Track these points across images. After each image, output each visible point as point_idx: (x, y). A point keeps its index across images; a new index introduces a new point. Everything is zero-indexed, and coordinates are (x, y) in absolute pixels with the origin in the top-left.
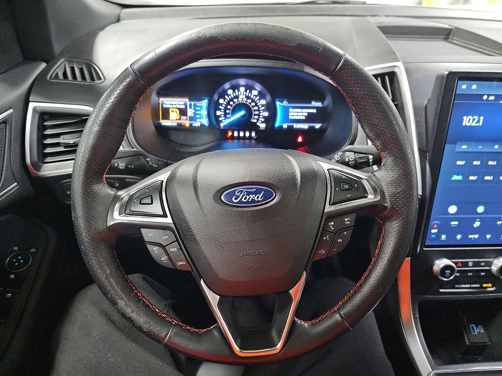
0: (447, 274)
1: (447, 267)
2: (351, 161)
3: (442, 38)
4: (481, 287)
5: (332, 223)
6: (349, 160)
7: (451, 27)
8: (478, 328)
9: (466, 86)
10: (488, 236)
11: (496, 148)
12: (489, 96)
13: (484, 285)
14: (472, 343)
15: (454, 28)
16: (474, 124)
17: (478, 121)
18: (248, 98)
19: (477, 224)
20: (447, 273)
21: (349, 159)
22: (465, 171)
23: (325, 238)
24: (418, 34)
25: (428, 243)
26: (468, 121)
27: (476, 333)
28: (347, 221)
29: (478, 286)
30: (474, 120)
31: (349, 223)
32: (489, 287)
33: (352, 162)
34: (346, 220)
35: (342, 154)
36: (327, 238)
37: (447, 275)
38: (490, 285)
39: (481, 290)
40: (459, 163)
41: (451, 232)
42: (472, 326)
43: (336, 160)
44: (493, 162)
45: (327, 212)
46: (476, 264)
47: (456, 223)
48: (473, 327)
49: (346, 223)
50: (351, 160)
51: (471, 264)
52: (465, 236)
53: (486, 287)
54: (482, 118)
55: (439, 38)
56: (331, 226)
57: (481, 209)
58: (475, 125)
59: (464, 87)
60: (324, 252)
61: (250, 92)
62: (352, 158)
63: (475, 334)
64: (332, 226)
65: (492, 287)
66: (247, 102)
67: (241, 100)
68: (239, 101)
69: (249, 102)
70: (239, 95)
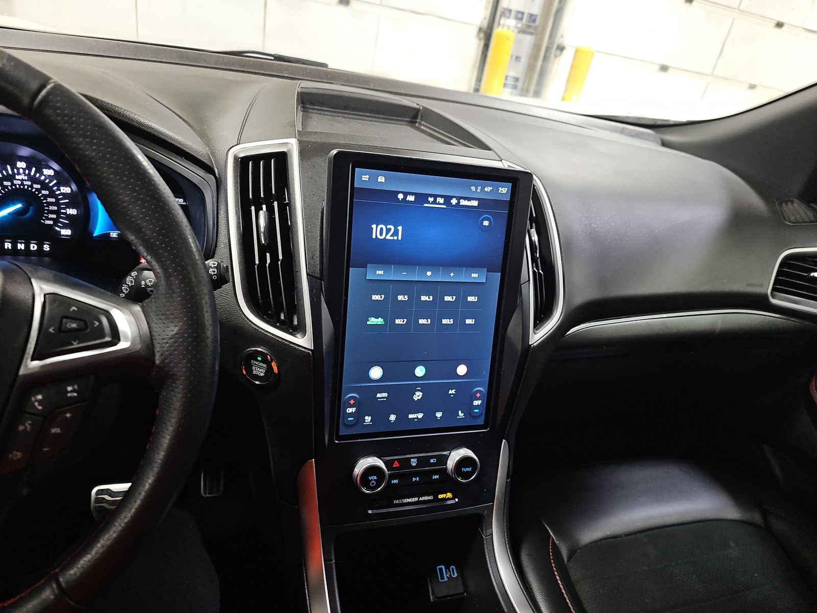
0: (373, 482)
1: (372, 470)
2: (150, 287)
3: (406, 121)
4: (436, 499)
5: (40, 397)
6: (146, 285)
7: (418, 107)
8: (450, 571)
9: (368, 176)
10: (439, 415)
11: (429, 275)
12: (406, 194)
13: (441, 496)
14: (437, 598)
15: (421, 108)
16: (388, 237)
17: (396, 233)
18: (34, 180)
19: (418, 396)
20: (372, 480)
21: (146, 283)
22: (387, 310)
23: (21, 428)
24: (371, 112)
25: (343, 431)
26: (379, 231)
27: (446, 579)
28: (71, 392)
29: (431, 498)
30: (388, 230)
31: (75, 394)
32: (449, 499)
33: (150, 289)
34: (69, 389)
35: (137, 274)
36: (26, 427)
37: (373, 484)
38: (449, 495)
39: (436, 504)
40: (375, 297)
41: (380, 410)
42: (439, 569)
43: (128, 285)
44: (427, 297)
45: (24, 376)
46: (422, 462)
47: (385, 395)
48: (441, 569)
49: (69, 395)
50: (149, 284)
51: (414, 462)
52: (402, 417)
53: (444, 499)
54: (400, 228)
55: (402, 121)
56: (36, 404)
57: (420, 371)
58: (392, 238)
59: (365, 178)
60: (19, 455)
61: (39, 170)
62: (150, 281)
63: (444, 580)
64: (40, 402)
65: (453, 498)
66: (32, 188)
67: (19, 182)
68: (15, 185)
69: (35, 188)
70: (14, 175)
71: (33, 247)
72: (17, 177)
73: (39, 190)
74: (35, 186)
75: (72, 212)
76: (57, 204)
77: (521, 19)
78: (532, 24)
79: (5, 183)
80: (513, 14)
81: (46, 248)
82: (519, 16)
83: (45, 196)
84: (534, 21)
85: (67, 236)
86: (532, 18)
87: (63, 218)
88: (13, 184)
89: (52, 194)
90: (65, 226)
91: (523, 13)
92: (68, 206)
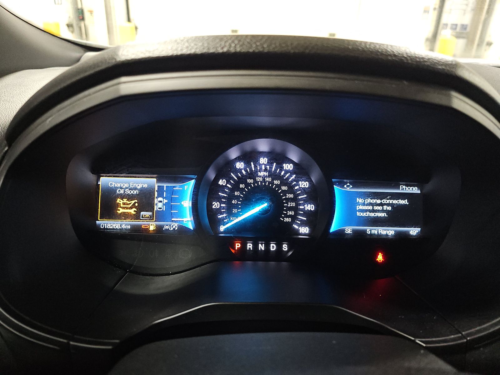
18: (274, 176)
61: (279, 166)
66: (273, 184)
67: (261, 179)
68: (257, 182)
69: (275, 184)
70: (256, 171)
71: (273, 247)
72: (259, 174)
73: (279, 186)
74: (276, 182)
75: (310, 207)
76: (295, 199)
77: (456, 29)
78: (465, 32)
79: (249, 181)
80: (449, 26)
81: (285, 247)
82: (454, 27)
83: (285, 192)
84: (465, 29)
85: (305, 235)
86: (464, 27)
87: (301, 215)
88: (255, 181)
89: (291, 189)
90: (303, 224)
91: (456, 25)
92: (306, 201)
